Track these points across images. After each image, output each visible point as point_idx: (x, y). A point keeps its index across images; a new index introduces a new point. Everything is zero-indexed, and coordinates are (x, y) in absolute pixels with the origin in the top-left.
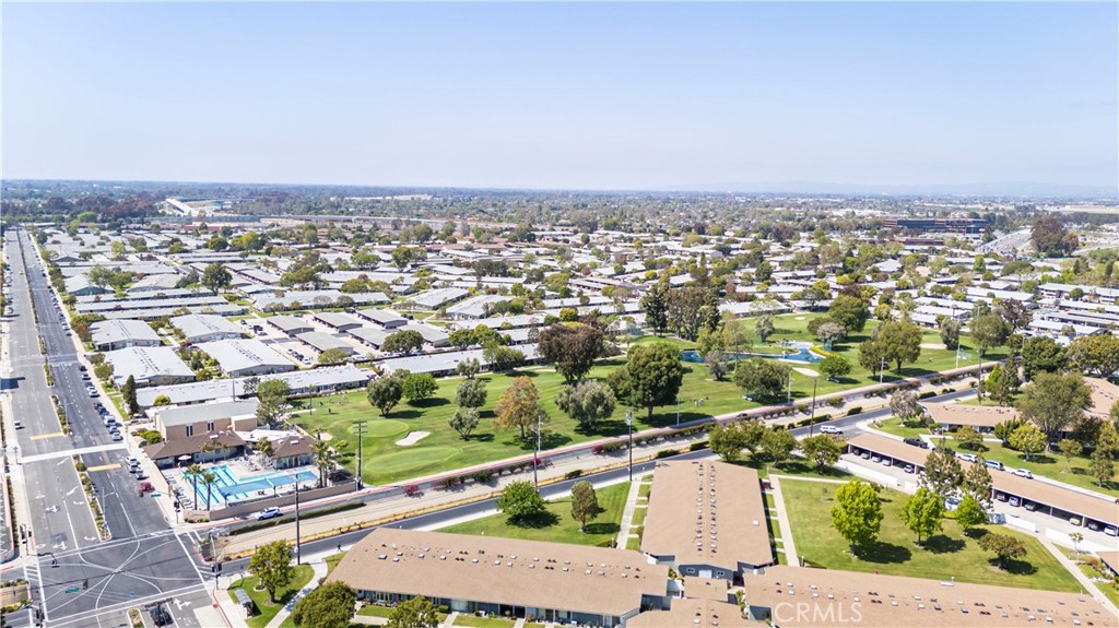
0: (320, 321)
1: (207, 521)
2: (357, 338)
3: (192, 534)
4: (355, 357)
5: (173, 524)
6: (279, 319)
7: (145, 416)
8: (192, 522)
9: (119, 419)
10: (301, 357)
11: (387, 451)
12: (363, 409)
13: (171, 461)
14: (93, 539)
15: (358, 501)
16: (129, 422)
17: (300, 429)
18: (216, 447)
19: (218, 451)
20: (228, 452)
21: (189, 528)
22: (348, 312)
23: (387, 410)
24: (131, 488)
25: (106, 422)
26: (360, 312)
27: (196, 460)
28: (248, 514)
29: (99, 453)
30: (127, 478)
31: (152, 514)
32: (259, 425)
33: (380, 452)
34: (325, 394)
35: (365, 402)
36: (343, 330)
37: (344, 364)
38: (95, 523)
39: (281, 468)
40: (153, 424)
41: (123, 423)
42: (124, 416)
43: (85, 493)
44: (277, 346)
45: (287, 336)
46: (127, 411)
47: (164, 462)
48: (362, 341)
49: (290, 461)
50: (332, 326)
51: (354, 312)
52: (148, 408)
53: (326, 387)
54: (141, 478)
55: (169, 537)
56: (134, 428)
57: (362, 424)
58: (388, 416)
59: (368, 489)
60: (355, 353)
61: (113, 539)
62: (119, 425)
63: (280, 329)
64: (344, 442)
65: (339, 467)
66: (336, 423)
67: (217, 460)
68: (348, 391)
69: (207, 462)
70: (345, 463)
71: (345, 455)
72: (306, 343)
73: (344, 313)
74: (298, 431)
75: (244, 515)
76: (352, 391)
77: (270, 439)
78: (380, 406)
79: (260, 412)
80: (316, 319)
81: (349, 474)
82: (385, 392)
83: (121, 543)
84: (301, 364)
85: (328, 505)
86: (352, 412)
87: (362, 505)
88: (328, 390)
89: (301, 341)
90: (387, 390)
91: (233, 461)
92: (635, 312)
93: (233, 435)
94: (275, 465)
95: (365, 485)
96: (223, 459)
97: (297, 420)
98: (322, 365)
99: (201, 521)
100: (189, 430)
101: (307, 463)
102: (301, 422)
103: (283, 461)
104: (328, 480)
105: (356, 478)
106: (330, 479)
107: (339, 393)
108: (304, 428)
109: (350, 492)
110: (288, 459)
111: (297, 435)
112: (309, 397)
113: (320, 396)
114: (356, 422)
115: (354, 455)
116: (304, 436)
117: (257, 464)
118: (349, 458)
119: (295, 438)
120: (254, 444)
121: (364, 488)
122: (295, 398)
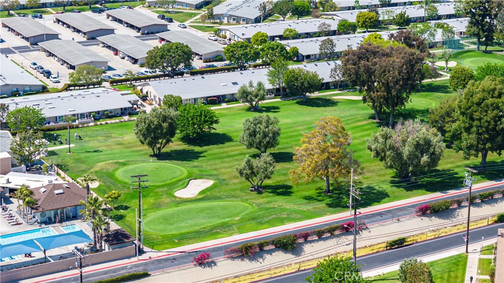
0: (64, 23)
2: (109, 47)
4: (109, 73)
6: (16, 21)
10: (48, 74)
11: (167, 205)
12: (129, 146)
15: (140, 271)
17: (60, 171)
22: (95, 10)
23: (159, 149)
26: (109, 12)
32: (13, 166)
33: (157, 206)
34: (83, 124)
35: (131, 136)
36: (92, 36)
37: (99, 83)
39: (46, 223)
44: (17, 57)
45: (28, 44)
48: (116, 52)
50: (79, 31)
51: (100, 11)
53: (82, 116)
57: (142, 179)
58: (160, 156)
59: (151, 254)
60: (110, 69)
63: (18, 34)
64: (114, 192)
65: (114, 226)
66: (100, 164)
68: (109, 121)
70: (119, 218)
71: (117, 208)
72: (51, 54)
73: (89, 13)
74: (58, 174)
76: (113, 121)
77: (33, 186)
78: (151, 144)
79: (13, 151)
80: (59, 21)
81: (127, 237)
82: (156, 128)
84: (49, 83)
85: (106, 273)
86: (117, 149)
87: (146, 275)
88: (85, 120)
89: (45, 51)
90: (159, 126)
92: (450, 17)
94: (38, 217)
95: (146, 249)
97: (55, 160)
98: (75, 85)
101: (75, 217)
102: (60, 162)
103: (48, 214)
104: (103, 243)
105: (136, 242)
106: (105, 241)
107: (98, 123)
108: (65, 171)
109: (129, 257)
110: (53, 212)
111: (61, 181)
112: (65, 128)
113: (77, 127)
114: (124, 164)
115: (126, 208)
116: (69, 183)
117: (17, 216)
118: (122, 212)
119: (59, 186)
120: (12, 190)
121: (144, 252)
122: (49, 130)
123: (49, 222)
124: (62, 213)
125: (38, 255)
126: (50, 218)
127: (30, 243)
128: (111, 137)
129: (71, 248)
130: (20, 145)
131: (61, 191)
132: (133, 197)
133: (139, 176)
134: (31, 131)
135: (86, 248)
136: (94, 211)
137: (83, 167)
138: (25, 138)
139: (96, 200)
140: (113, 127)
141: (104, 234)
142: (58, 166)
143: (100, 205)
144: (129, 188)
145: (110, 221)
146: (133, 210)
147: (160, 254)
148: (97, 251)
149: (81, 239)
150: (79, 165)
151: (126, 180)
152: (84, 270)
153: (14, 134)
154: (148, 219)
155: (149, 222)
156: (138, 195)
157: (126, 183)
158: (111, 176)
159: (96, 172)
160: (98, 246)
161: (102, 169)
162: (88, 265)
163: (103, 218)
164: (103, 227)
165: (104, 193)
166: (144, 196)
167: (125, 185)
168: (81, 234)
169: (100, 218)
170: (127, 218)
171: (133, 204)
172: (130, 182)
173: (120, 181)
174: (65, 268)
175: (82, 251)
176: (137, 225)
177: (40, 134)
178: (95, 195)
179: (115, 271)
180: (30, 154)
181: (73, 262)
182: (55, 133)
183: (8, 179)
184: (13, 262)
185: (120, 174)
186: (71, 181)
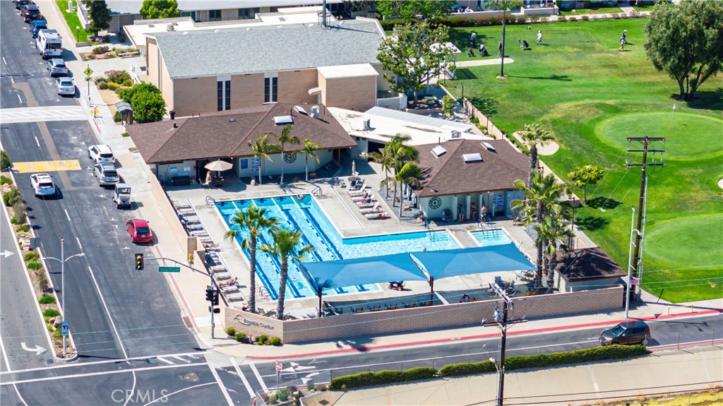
1: (278, 343)
3: (247, 370)
5: (203, 339)
7: (122, 38)
8: (243, 340)
9: (69, 43)
11: (700, 207)
12: (629, 72)
13: (188, 169)
14: (39, 350)
16: (89, 50)
17: (478, 114)
18: (288, 147)
19: (290, 156)
20: (315, 161)
21: (238, 356)
23: (694, 83)
24: (107, 228)
25: (42, 46)
27: (242, 172)
28: (369, 337)
29: (33, 126)
30: (97, 201)
31: (157, 306)
32: (382, 93)
33: (678, 207)
34: (535, 16)
35: (638, 54)
38: (40, 310)
39: (439, 221)
40: (141, 61)
41: (77, 51)
42: (78, 34)
43: (12, 227)
46: (84, 21)
47: (174, 170)
49: (461, 206)
52: (130, 19)
54: (126, 206)
55: (196, 371)
56: (102, 67)
57: (652, 145)
58: (695, 100)
61: (82, 357)
62: (68, 56)
64: (590, 169)
65: (583, 241)
66: (565, 106)
67: (288, 179)
68: (591, 15)
69: (266, 179)
70: (594, 225)
71: (592, 204)
74: (474, 120)
75: (360, 338)
76: (599, 15)
77: (417, 140)
78: (678, 72)
79: (384, 63)
81: (609, 267)
82: (691, 37)
83: (97, 371)
85: (556, 338)
86: (604, 77)
87: (641, 351)
88: (540, 8)
90: (698, 35)
91: (326, 187)
93: (324, 119)
94: (424, 209)
95: (645, 296)
96: (301, 176)
97: (469, 88)
99: (264, 341)
100: (224, 91)
101: (501, 214)
102: (479, 93)
103: (444, 202)
104: (556, 274)
105: (626, 279)
106: (562, 271)
107: (568, 17)
108: (489, 113)
109: (608, 311)
110: (456, 199)
111: (478, 136)
112: (495, 23)
113: (522, 22)
114: (616, 110)
115: (612, 204)
116: (495, 141)
117: (381, 201)
118: (602, 212)
119: (473, 146)
120: (374, 146)
121: (642, 303)
122: (462, 23)
123: (445, 219)
124: (475, 204)
125: (417, 287)
126: (448, 212)
127: (402, 260)
128: (592, 49)
129: (486, 280)
130: (397, 52)
131: (477, 156)
132: (629, 183)
133: (646, 140)
134: (424, 24)
135: (518, 282)
136: (543, 205)
137: (529, 108)
138: (409, 38)
139: (550, 182)
140: (598, 29)
141: (560, 256)
142: (474, 101)
143: (557, 194)
144: (621, 162)
145: (575, 229)
146: (627, 211)
147: (675, 310)
148: (543, 291)
149: (510, 262)
150: (519, 103)
151: (617, 146)
152: (511, 328)
153: (388, 28)
154: (657, 232)
155: (659, 239)
156: (639, 179)
157: (616, 151)
158: (584, 132)
159: (554, 122)
160: (545, 279)
161: (568, 117)
162: (520, 320)
163: (561, 221)
164: (559, 242)
165: (568, 168)
166: (653, 183)
167: (613, 155)
168: (510, 251)
169: (554, 220)
170: (612, 227)
171: (629, 196)
172: (625, 149)
173: (604, 146)
174: (472, 319)
175: (509, 288)
176: (632, 243)
177: (442, 31)
178: (547, 171)
179: (575, 336)
180: (419, 72)
181: (488, 310)
182: (474, 32)
183: (369, 122)
184: (364, 296)
185: (605, 130)
186: (499, 136)
